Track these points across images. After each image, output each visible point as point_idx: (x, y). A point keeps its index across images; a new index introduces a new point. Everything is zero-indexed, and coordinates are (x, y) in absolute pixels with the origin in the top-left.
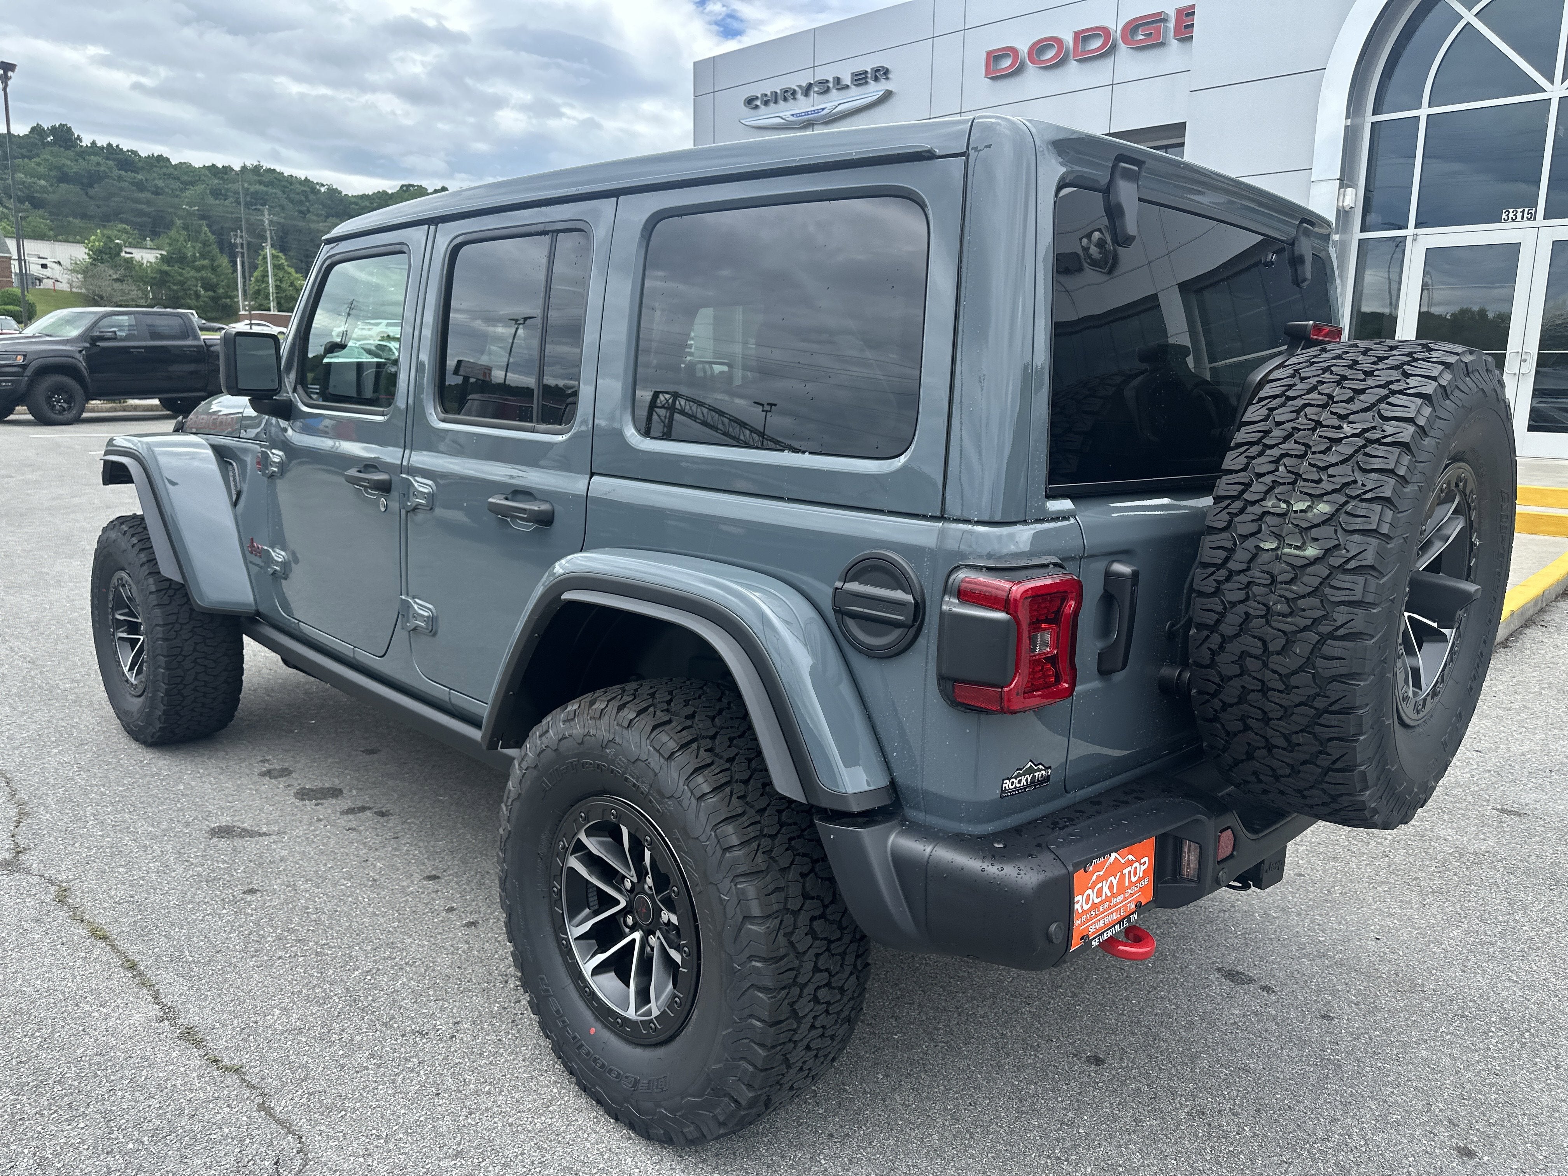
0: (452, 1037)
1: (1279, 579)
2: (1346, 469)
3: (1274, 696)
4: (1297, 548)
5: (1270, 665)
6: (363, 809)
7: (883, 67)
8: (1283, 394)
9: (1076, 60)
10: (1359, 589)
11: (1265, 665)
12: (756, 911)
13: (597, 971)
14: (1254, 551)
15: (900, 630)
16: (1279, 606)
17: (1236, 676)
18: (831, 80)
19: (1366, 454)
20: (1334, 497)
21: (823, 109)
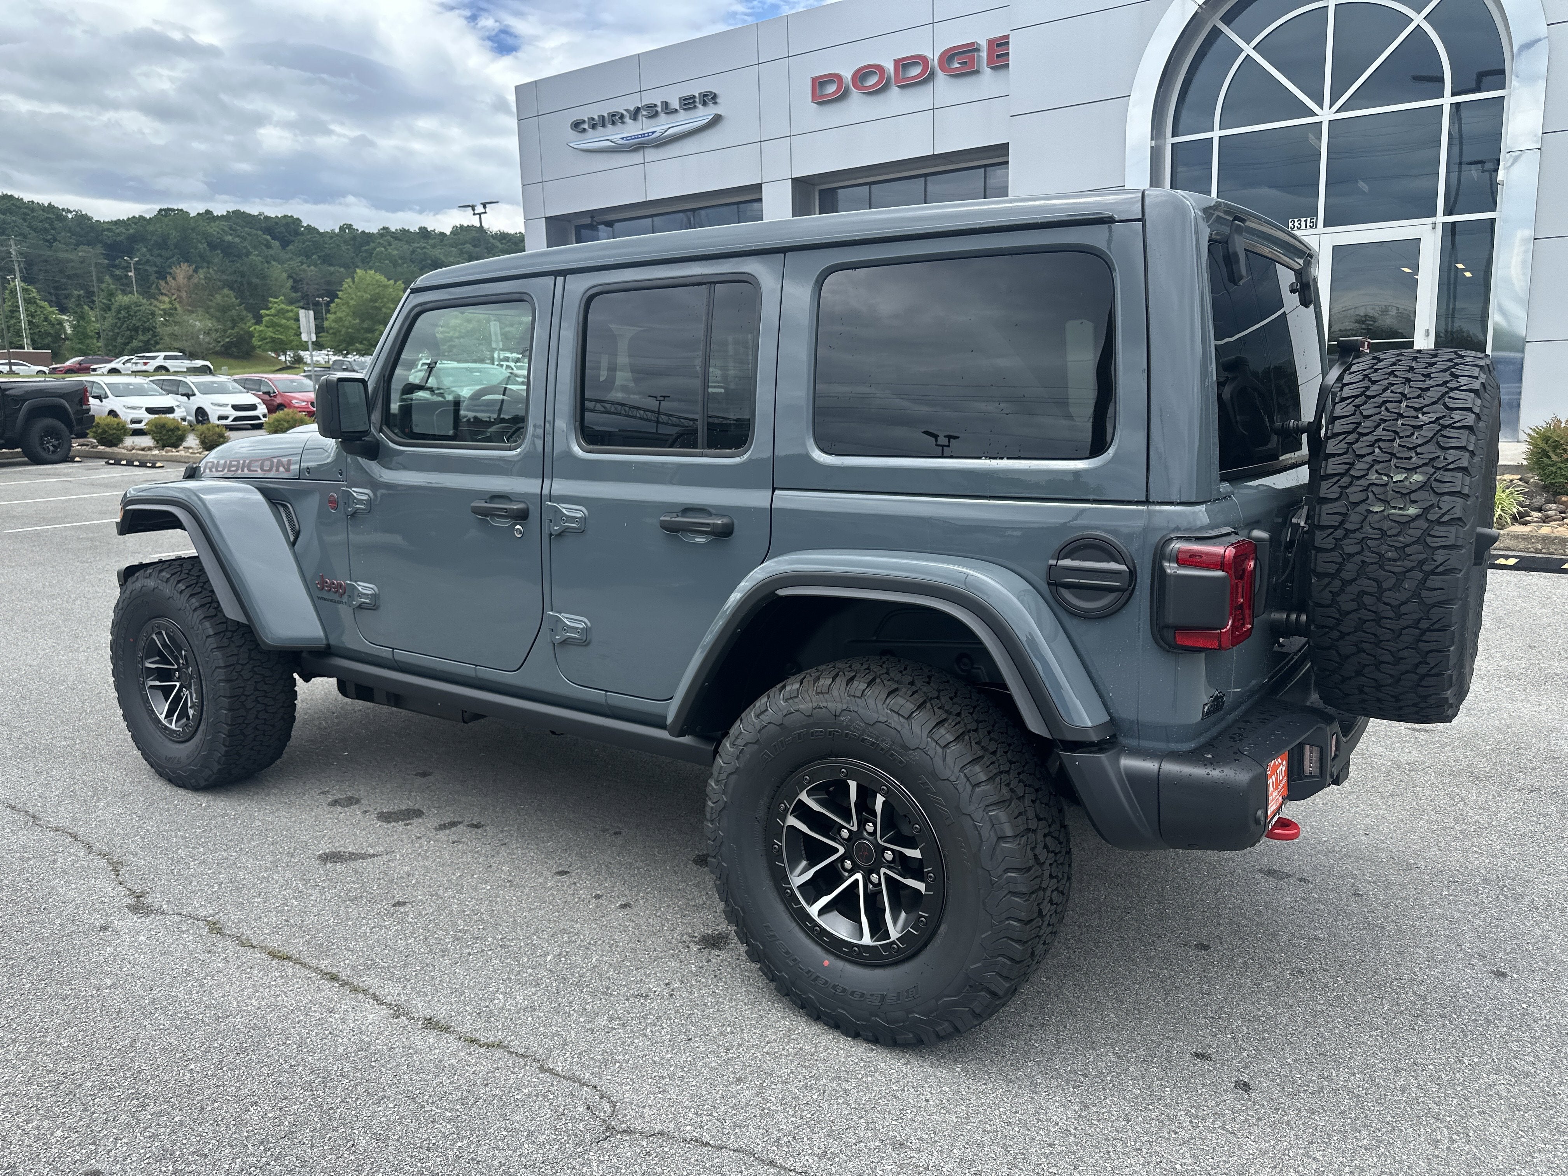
0: (671, 995)
1: (1388, 533)
2: (1432, 447)
3: (1386, 623)
4: (1400, 509)
5: (1384, 599)
6: (453, 824)
7: (710, 92)
8: (1362, 394)
9: (899, 87)
10: (1452, 536)
11: (1379, 599)
12: (1009, 832)
13: (822, 912)
14: (1366, 514)
15: (1116, 594)
16: (1390, 554)
17: (1354, 610)
18: (659, 104)
19: (1443, 436)
20: (1424, 469)
21: (653, 133)
